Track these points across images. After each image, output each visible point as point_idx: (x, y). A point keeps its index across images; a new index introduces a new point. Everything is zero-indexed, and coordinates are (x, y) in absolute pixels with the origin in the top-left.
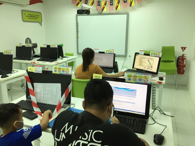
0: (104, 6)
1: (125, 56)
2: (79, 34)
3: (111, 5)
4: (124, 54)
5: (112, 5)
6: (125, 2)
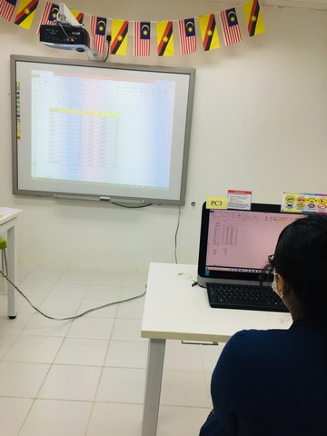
0: (120, 38)
1: (180, 203)
2: (20, 126)
3: (143, 37)
4: (179, 199)
5: (148, 37)
6: (188, 34)
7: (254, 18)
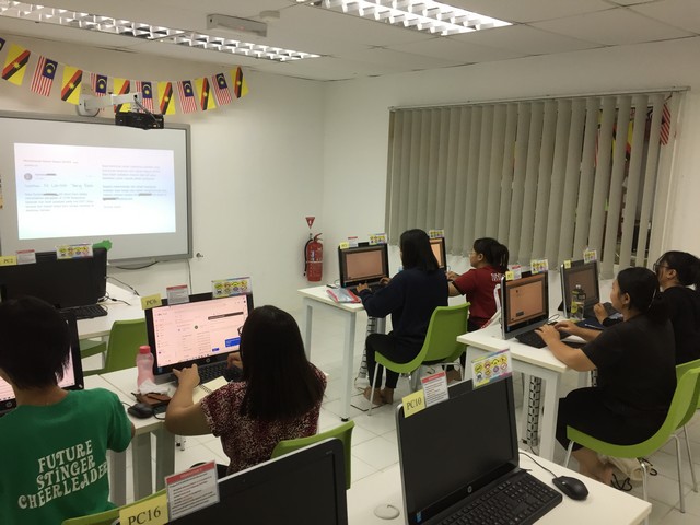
3: (145, 96)
5: (150, 96)
7: (239, 83)
